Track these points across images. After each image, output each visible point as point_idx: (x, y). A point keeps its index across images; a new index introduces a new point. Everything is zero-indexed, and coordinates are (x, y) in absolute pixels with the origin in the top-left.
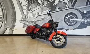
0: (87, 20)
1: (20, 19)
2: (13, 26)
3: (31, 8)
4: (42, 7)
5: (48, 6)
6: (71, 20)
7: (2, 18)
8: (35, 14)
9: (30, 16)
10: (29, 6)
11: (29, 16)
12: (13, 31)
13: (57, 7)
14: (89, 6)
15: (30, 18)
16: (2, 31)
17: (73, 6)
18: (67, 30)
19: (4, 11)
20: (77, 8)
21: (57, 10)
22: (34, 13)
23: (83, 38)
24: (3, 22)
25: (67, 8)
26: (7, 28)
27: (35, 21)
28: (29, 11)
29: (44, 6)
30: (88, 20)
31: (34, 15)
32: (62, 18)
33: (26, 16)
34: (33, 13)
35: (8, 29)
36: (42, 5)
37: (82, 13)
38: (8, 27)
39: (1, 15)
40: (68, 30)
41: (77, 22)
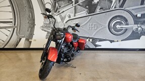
0: (141, 27)
1: (42, 24)
2: (31, 35)
3: (58, 7)
4: (75, 6)
5: (84, 5)
6: (118, 26)
7: (13, 22)
8: (65, 17)
10: (55, 4)
12: (30, 42)
13: (99, 7)
15: (57, 22)
16: (13, 43)
17: (122, 6)
18: (111, 41)
19: (17, 12)
20: (127, 9)
21: (98, 11)
22: (63, 15)
23: (134, 53)
24: (14, 29)
25: (113, 9)
26: (21, 39)
28: (56, 12)
29: (79, 5)
30: (143, 27)
31: (62, 19)
32: (106, 24)
33: (51, 20)
34: (61, 15)
35: (23, 40)
36: (75, 4)
37: (134, 16)
38: (23, 37)
39: (12, 18)
40: (113, 41)
41: (126, 30)
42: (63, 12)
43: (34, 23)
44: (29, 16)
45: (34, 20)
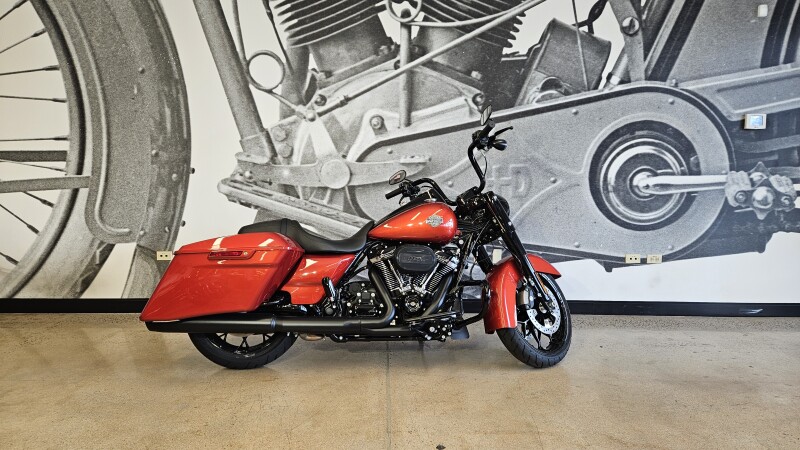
0: (767, 184)
1: (230, 167)
2: (168, 227)
4: (411, 73)
5: (458, 67)
6: (642, 180)
8: (356, 129)
9: (309, 144)
10: (304, 61)
11: (299, 145)
12: (162, 266)
13: (537, 77)
14: (787, 69)
15: (310, 158)
16: (67, 271)
17: (660, 71)
18: (610, 263)
19: (93, 99)
20: (692, 86)
21: (533, 95)
22: (344, 117)
23: (739, 328)
24: (75, 193)
25: (616, 85)
26: (110, 247)
27: (352, 189)
29: (430, 64)
30: (782, 184)
31: (342, 140)
32: (577, 166)
33: (278, 147)
34: (334, 120)
35: (124, 252)
36: (412, 57)
37: (729, 124)
38: (125, 238)
40: (620, 262)
41: (689, 199)
42: (347, 100)
43: (187, 160)
44: (161, 125)
45: (186, 144)
